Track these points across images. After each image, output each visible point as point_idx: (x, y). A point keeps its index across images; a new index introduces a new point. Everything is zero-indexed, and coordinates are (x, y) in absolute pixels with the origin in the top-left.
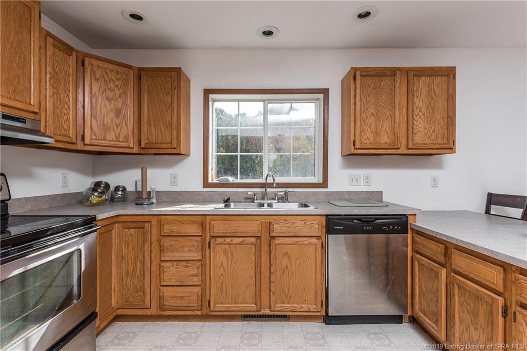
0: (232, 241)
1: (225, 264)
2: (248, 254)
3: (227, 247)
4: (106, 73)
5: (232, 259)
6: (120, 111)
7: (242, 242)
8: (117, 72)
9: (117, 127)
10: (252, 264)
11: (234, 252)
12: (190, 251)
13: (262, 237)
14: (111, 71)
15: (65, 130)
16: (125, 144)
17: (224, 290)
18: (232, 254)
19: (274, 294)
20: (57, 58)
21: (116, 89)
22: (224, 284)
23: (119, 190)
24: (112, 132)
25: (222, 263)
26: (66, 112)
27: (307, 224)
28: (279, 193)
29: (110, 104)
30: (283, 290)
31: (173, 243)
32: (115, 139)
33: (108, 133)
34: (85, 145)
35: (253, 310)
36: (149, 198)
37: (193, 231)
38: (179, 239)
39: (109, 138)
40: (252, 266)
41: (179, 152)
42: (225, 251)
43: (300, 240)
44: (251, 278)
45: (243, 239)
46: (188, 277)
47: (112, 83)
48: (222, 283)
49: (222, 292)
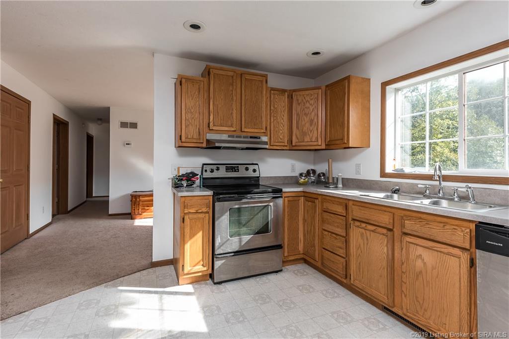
0: (366, 226)
1: (362, 246)
2: (381, 244)
3: (363, 231)
4: (305, 98)
5: (367, 244)
6: (313, 121)
7: (375, 230)
8: (311, 94)
9: (311, 132)
10: (384, 255)
11: (369, 238)
12: (338, 227)
13: (394, 229)
14: (307, 95)
15: (281, 139)
16: (315, 143)
17: (361, 270)
18: (367, 239)
19: (405, 296)
20: (276, 100)
21: (310, 107)
22: (361, 264)
23: (321, 176)
24: (308, 136)
25: (360, 245)
26: (281, 129)
27: (446, 227)
28: (459, 189)
29: (307, 118)
30: (416, 297)
31: (328, 217)
32: (309, 141)
33: (305, 137)
34: (293, 146)
35: (384, 301)
36: (337, 184)
37: (340, 211)
38: (332, 215)
39: (306, 140)
40: (384, 257)
41: (347, 146)
42: (362, 234)
43: (436, 246)
44: (384, 268)
45: (376, 227)
46: (337, 247)
47: (308, 102)
48: (360, 263)
49: (359, 271)
